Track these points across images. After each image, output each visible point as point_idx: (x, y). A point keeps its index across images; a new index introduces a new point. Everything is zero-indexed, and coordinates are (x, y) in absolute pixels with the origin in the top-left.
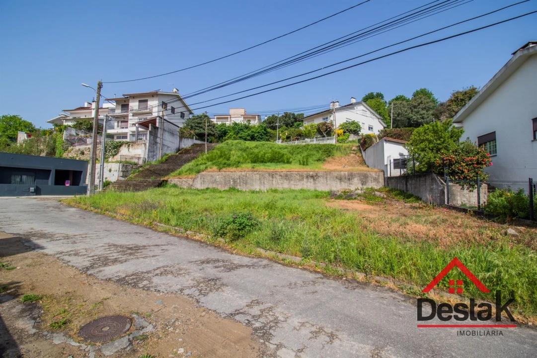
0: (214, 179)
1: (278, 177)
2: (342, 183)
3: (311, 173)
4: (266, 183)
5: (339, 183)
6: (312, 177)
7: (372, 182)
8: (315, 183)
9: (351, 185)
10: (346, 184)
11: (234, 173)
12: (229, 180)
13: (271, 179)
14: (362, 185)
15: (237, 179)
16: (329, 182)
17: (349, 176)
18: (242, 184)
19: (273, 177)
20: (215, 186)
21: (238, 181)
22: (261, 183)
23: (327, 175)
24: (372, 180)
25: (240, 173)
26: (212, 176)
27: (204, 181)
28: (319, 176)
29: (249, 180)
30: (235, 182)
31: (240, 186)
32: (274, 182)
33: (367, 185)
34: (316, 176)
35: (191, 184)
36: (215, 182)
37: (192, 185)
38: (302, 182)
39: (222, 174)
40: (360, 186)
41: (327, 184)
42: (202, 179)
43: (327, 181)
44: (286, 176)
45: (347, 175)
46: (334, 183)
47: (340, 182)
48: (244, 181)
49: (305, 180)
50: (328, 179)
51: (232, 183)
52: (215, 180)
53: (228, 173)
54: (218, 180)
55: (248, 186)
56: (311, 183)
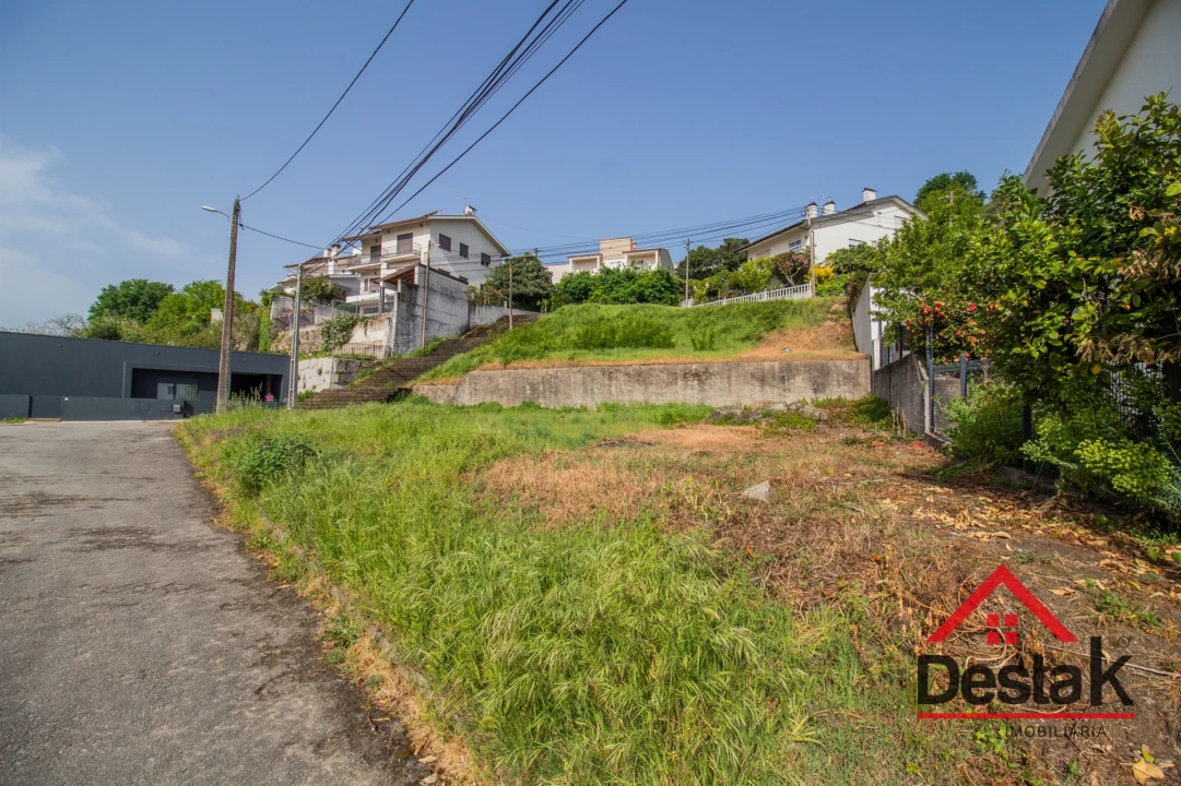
0: (494, 384)
1: (622, 378)
2: (767, 388)
3: (694, 367)
4: (596, 390)
5: (758, 389)
6: (696, 375)
7: (839, 385)
8: (702, 390)
9: (787, 394)
10: (776, 390)
11: (532, 371)
12: (524, 387)
13: (607, 382)
14: (816, 391)
15: (539, 383)
16: (734, 388)
17: (782, 371)
18: (547, 393)
19: (610, 379)
20: (495, 399)
21: (541, 388)
22: (586, 392)
23: (729, 370)
24: (841, 379)
25: (544, 371)
26: (490, 378)
27: (475, 390)
28: (711, 374)
29: (562, 386)
30: (534, 390)
31: (545, 398)
32: (613, 389)
33: (828, 391)
34: (705, 372)
35: (452, 395)
36: (496, 390)
37: (454, 398)
38: (674, 388)
39: (510, 373)
40: (809, 396)
41: (730, 392)
42: (473, 385)
43: (730, 385)
44: (639, 374)
45: (777, 370)
46: (746, 390)
47: (762, 386)
48: (551, 387)
49: (680, 383)
50: (733, 379)
51: (528, 392)
52: (497, 387)
53: (520, 371)
54: (502, 386)
55: (561, 397)
56: (693, 389)
